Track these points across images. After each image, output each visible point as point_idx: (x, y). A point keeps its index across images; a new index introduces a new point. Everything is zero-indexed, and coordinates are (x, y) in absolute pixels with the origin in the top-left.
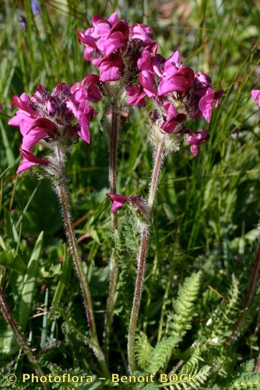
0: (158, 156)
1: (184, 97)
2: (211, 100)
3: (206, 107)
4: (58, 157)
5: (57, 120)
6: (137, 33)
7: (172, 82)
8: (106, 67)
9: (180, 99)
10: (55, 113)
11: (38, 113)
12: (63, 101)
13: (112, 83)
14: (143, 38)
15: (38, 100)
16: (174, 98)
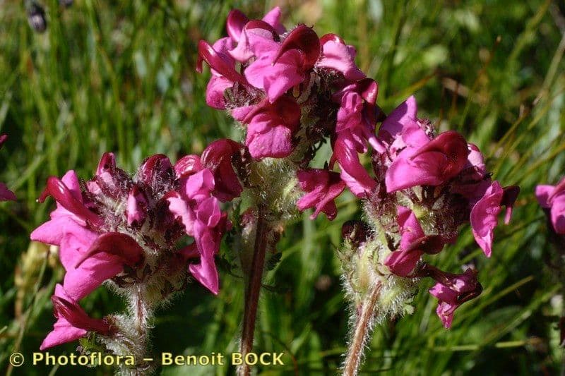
0: (361, 324)
1: (437, 198)
2: (496, 209)
3: (485, 222)
4: (136, 318)
5: (146, 238)
6: (330, 56)
7: (418, 163)
8: (263, 125)
9: (428, 202)
10: (143, 221)
11: (104, 218)
12: (161, 195)
13: (268, 161)
14: (343, 66)
15: (105, 189)
16: (415, 199)
